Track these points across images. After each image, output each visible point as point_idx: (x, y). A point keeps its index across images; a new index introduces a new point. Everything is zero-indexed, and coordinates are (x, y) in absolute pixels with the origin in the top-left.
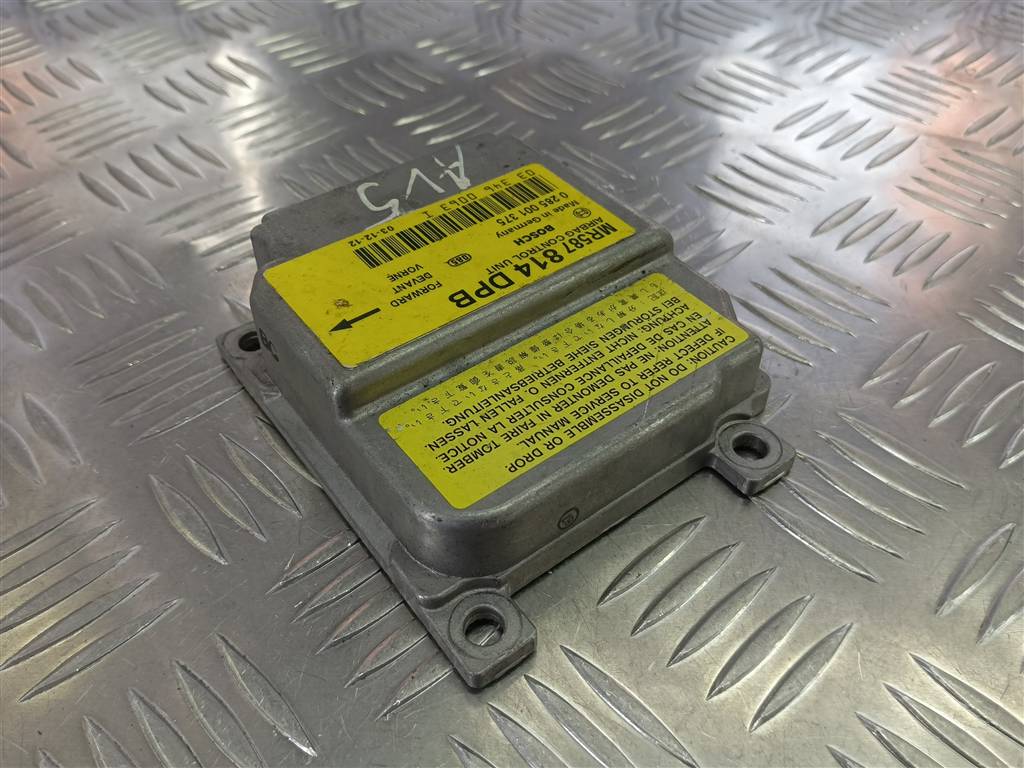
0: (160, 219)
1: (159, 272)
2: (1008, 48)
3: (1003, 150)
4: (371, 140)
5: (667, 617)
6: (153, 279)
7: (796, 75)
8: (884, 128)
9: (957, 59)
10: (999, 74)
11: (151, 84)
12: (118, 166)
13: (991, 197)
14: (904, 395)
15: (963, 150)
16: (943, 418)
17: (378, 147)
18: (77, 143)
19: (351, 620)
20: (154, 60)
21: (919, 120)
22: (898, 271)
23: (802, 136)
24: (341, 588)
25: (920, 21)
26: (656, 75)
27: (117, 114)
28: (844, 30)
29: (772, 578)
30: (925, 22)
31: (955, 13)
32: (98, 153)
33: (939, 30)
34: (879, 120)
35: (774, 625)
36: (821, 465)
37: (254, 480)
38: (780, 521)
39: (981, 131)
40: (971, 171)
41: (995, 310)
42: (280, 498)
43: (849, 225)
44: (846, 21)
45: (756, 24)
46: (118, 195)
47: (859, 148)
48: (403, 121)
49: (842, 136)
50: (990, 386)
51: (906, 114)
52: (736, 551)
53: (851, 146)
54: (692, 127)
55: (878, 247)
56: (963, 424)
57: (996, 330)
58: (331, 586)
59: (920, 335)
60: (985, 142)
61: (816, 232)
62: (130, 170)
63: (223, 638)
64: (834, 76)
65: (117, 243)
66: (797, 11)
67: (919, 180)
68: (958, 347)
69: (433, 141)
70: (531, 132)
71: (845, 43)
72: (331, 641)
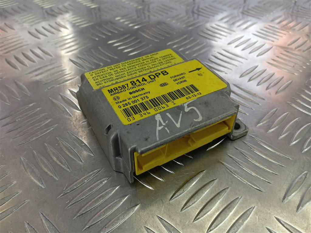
0: (30, 73)
1: (29, 90)
2: (300, 20)
3: (300, 50)
4: (100, 48)
5: (193, 205)
6: (26, 92)
7: (234, 28)
8: (262, 44)
9: (284, 23)
10: (297, 28)
11: (30, 31)
12: (18, 56)
13: (297, 65)
14: (270, 129)
15: (287, 51)
16: (283, 136)
17: (102, 50)
18: (5, 49)
19: (85, 207)
20: (32, 23)
21: (273, 41)
22: (267, 89)
23: (236, 47)
24: (82, 196)
25: (272, 11)
26: (191, 28)
27: (19, 40)
28: (250, 14)
29: (228, 191)
30: (274, 12)
31: (283, 9)
32: (12, 52)
33: (279, 14)
34: (260, 41)
35: (229, 207)
36: (244, 152)
37: (55, 159)
38: (230, 171)
39: (293, 45)
40: (290, 57)
41: (298, 101)
42: (64, 165)
43: (251, 74)
44: (250, 11)
45: (222, 13)
46: (17, 66)
47: (254, 50)
48: (110, 42)
49: (248, 47)
50: (298, 126)
51: (269, 40)
52: (216, 181)
53: (252, 49)
54: (202, 44)
55: (261, 81)
56: (290, 138)
57: (300, 107)
58: (79, 195)
59: (275, 109)
60: (294, 48)
61: (241, 76)
62: (22, 58)
63: (42, 213)
64: (246, 28)
65: (16, 81)
66: (235, 9)
67: (273, 60)
68: (287, 113)
69: (119, 48)
70: (151, 45)
71: (250, 18)
72: (79, 215)
